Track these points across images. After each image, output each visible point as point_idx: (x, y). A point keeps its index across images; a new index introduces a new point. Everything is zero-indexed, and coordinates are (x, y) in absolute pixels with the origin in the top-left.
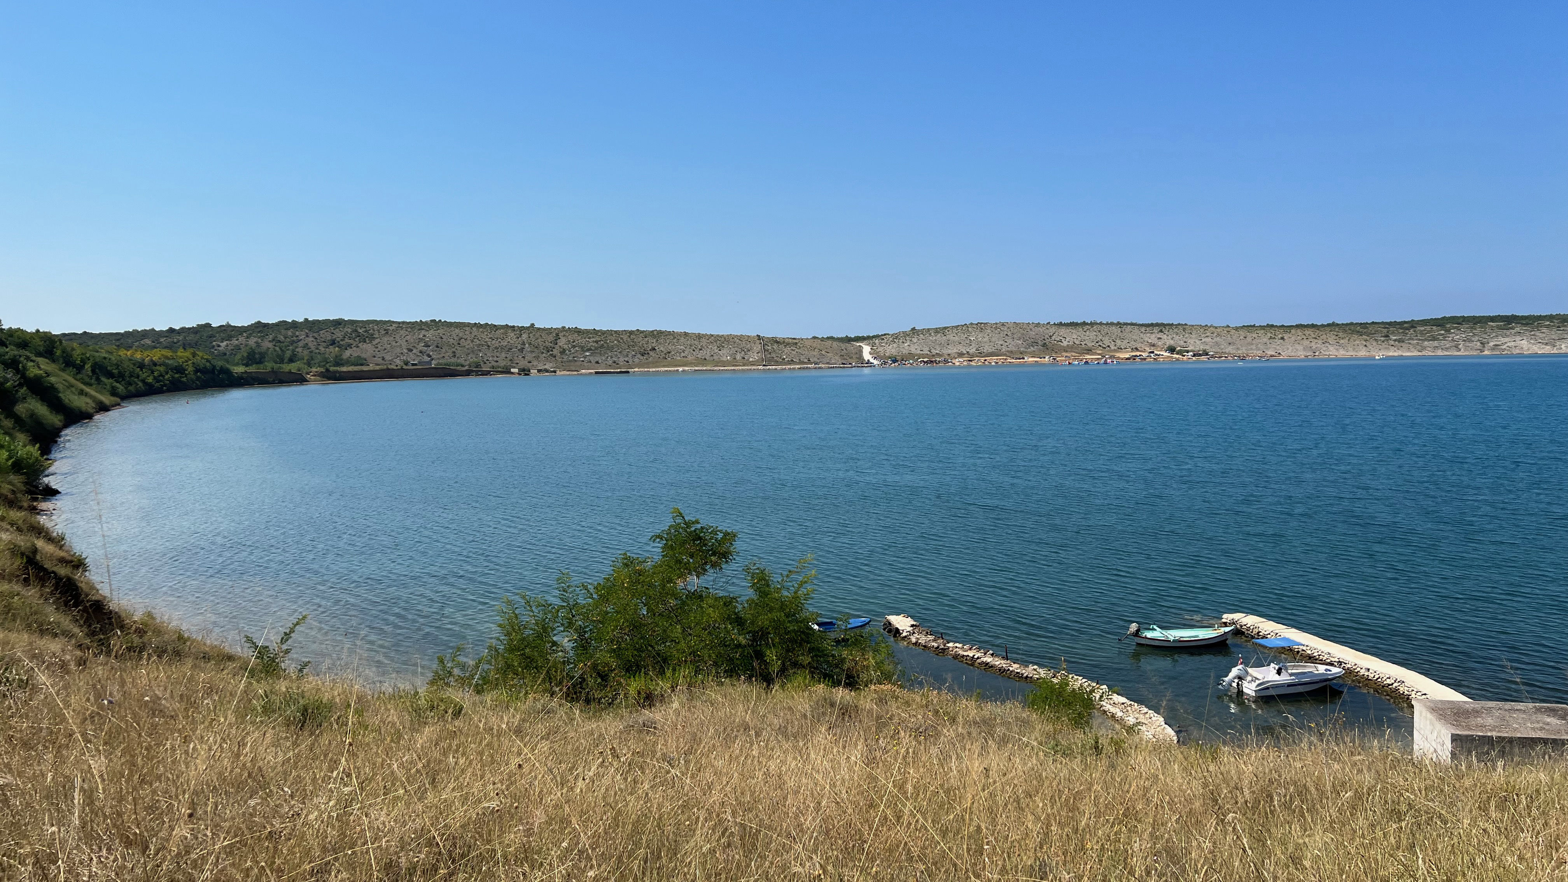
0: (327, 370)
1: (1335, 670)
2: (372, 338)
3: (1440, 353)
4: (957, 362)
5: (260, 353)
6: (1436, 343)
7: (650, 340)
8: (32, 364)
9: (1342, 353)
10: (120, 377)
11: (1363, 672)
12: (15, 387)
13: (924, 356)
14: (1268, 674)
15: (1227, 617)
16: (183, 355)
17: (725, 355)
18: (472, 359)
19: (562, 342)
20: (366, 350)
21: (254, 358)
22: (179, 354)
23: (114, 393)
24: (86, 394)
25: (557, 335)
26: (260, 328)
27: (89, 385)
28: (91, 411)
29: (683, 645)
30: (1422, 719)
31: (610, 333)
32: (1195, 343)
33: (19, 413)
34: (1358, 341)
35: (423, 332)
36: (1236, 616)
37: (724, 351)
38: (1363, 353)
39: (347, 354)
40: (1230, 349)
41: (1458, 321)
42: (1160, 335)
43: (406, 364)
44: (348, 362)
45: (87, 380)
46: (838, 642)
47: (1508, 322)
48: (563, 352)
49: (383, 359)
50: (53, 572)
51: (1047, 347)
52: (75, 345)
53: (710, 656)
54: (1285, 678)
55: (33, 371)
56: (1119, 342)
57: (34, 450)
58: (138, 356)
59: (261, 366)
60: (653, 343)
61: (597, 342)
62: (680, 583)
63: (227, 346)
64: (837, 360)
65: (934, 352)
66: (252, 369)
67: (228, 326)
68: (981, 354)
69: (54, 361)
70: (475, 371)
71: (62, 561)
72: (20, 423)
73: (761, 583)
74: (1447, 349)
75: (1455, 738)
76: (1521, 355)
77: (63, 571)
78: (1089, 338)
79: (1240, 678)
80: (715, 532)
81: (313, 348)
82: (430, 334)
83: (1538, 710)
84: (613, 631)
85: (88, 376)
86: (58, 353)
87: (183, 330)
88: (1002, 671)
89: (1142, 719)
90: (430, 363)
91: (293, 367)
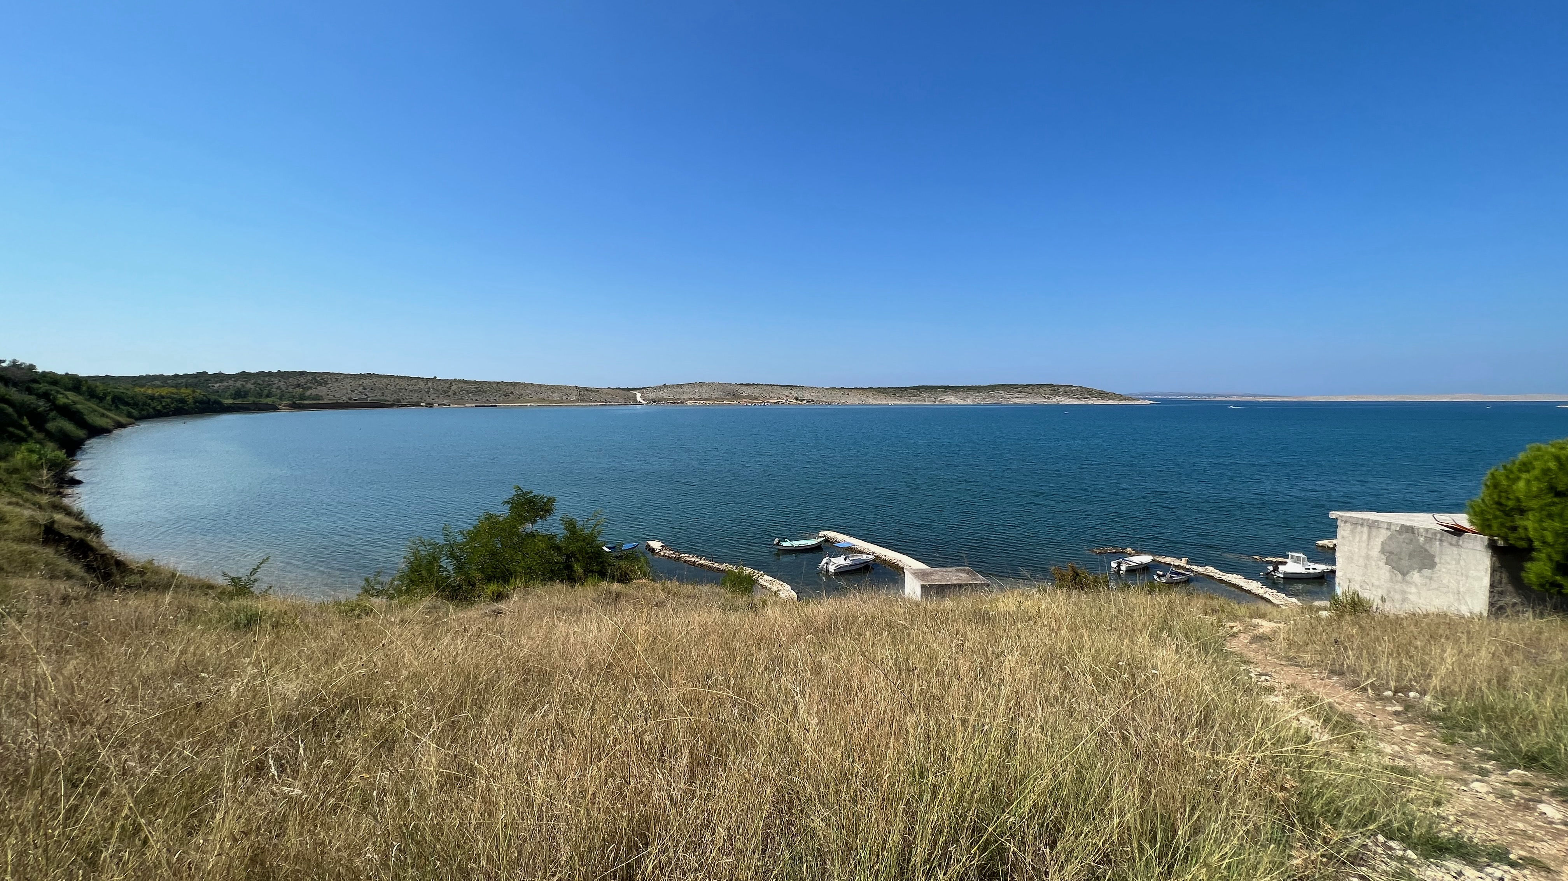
0: (294, 403)
1: (871, 557)
2: (326, 383)
3: (918, 403)
4: (689, 403)
5: (245, 391)
6: (916, 398)
7: (510, 387)
8: (61, 396)
9: (875, 402)
10: (135, 405)
11: (883, 557)
12: (46, 411)
13: (672, 399)
14: (840, 561)
15: (822, 533)
16: (184, 392)
17: (556, 396)
18: (395, 397)
19: (454, 388)
20: (322, 390)
21: (238, 394)
22: (182, 391)
23: (129, 415)
24: (107, 417)
25: (451, 383)
26: (244, 375)
27: (110, 410)
28: (110, 427)
29: (523, 564)
30: (909, 578)
31: (485, 383)
32: (807, 396)
33: (49, 429)
34: (882, 396)
35: (362, 381)
36: (826, 532)
37: (555, 395)
38: (884, 402)
39: (308, 393)
40: (824, 399)
41: (925, 388)
42: (791, 391)
43: (350, 399)
44: (309, 398)
45: (108, 407)
46: (617, 557)
47: (946, 389)
48: (455, 393)
49: (334, 396)
50: (69, 536)
51: (735, 396)
52: (98, 384)
53: (540, 569)
54: (848, 562)
55: (61, 400)
56: (771, 394)
57: (61, 454)
58: (150, 392)
59: (245, 399)
60: (511, 389)
61: (476, 388)
62: (521, 529)
63: (220, 386)
64: (622, 400)
65: (676, 397)
66: (238, 401)
67: (220, 374)
68: (701, 399)
69: (80, 394)
70: (397, 404)
71: (77, 528)
72: (50, 435)
73: (571, 526)
74: (921, 401)
75: (923, 587)
76: (951, 404)
77: (76, 535)
78: (756, 392)
79: (827, 564)
80: (543, 498)
81: (284, 389)
82: (366, 382)
83: (957, 570)
84: (478, 557)
85: (109, 404)
86: (84, 388)
87: (185, 376)
88: (709, 567)
89: (780, 588)
90: (366, 399)
91: (269, 401)
